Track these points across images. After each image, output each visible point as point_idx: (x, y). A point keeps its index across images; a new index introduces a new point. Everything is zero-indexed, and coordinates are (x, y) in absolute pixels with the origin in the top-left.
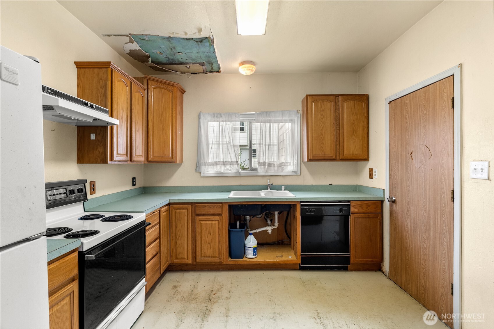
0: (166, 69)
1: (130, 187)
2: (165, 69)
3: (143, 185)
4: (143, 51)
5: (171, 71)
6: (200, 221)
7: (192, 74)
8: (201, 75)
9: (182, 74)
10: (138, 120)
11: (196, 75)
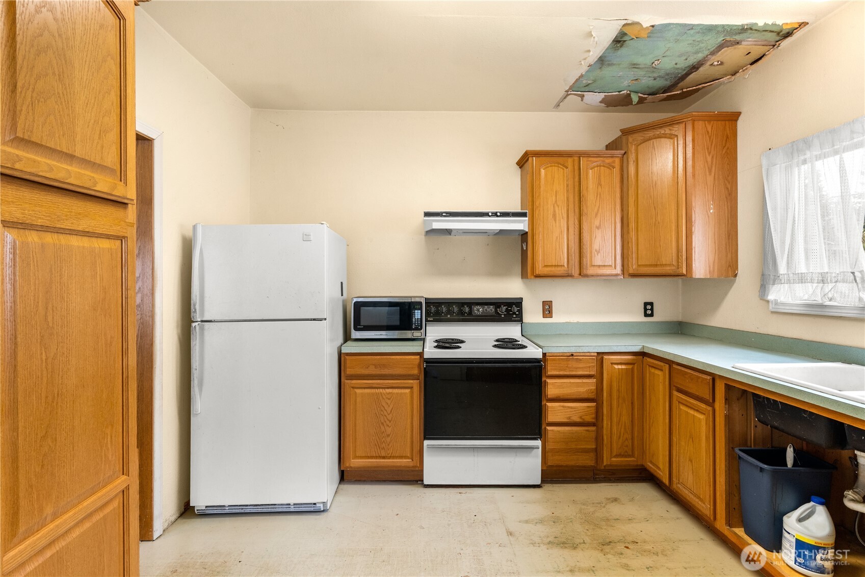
0: (691, 89)
1: (640, 318)
2: (688, 89)
3: (680, 319)
4: (612, 94)
5: (703, 85)
6: (679, 402)
7: (753, 65)
8: (769, 56)
9: (733, 77)
10: (598, 210)
11: (760, 62)
